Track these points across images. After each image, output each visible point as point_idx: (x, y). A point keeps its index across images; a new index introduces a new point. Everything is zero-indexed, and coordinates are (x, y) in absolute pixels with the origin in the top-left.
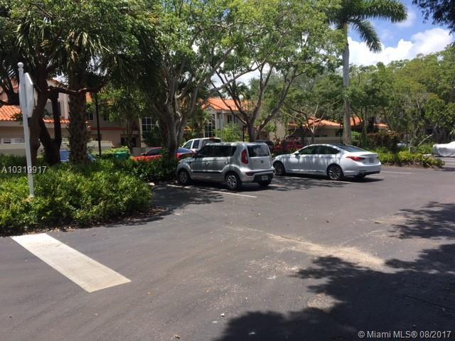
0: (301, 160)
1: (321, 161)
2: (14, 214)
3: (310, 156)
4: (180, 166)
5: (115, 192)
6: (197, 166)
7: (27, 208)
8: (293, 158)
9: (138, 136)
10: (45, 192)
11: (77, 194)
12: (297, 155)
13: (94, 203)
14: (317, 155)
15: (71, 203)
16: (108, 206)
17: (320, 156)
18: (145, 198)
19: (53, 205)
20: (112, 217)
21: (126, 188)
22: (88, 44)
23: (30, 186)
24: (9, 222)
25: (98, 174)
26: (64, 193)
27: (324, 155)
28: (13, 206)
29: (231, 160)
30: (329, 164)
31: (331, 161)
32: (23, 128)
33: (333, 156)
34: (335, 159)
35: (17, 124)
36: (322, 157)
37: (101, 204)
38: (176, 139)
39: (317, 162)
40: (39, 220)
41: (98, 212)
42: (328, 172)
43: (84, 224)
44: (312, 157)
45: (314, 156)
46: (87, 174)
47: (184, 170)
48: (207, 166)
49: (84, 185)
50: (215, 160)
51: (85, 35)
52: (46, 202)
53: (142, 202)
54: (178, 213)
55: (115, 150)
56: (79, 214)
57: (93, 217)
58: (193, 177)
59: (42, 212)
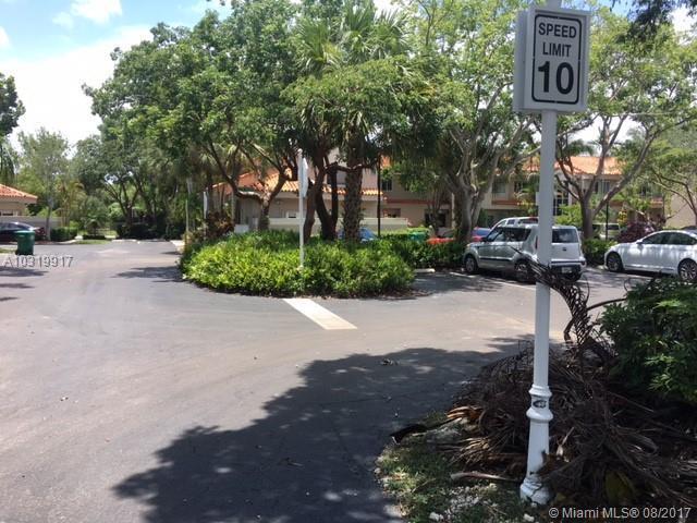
0: (644, 251)
1: (671, 255)
2: (286, 279)
3: (656, 246)
4: (467, 251)
5: (374, 269)
6: (485, 252)
7: (297, 276)
8: (633, 249)
9: (448, 212)
10: (313, 263)
11: (339, 268)
12: (640, 244)
13: (352, 277)
14: (666, 246)
15: (332, 275)
16: (365, 281)
17: (671, 246)
18: (403, 279)
19: (317, 275)
20: (368, 292)
21: (386, 266)
22: (362, 124)
23: (301, 258)
24: (282, 286)
25: (362, 252)
26: (328, 265)
27: (676, 246)
28: (286, 273)
29: (523, 245)
30: (682, 258)
31: (685, 255)
32: (298, 200)
33: (689, 247)
34: (689, 253)
35: (295, 196)
36: (673, 249)
37: (359, 278)
38: (470, 218)
39: (665, 255)
40: (306, 288)
41: (354, 285)
42: (679, 270)
43: (342, 295)
44: (659, 249)
45: (663, 246)
46: (351, 250)
47: (471, 255)
48: (496, 252)
49: (347, 260)
50: (504, 245)
51: (360, 115)
52: (313, 272)
53: (400, 282)
54: (435, 297)
55: (411, 229)
56: (338, 285)
57: (351, 290)
58: (481, 264)
59: (308, 281)
